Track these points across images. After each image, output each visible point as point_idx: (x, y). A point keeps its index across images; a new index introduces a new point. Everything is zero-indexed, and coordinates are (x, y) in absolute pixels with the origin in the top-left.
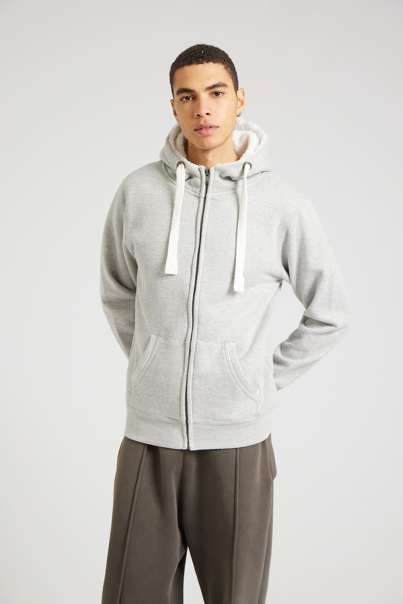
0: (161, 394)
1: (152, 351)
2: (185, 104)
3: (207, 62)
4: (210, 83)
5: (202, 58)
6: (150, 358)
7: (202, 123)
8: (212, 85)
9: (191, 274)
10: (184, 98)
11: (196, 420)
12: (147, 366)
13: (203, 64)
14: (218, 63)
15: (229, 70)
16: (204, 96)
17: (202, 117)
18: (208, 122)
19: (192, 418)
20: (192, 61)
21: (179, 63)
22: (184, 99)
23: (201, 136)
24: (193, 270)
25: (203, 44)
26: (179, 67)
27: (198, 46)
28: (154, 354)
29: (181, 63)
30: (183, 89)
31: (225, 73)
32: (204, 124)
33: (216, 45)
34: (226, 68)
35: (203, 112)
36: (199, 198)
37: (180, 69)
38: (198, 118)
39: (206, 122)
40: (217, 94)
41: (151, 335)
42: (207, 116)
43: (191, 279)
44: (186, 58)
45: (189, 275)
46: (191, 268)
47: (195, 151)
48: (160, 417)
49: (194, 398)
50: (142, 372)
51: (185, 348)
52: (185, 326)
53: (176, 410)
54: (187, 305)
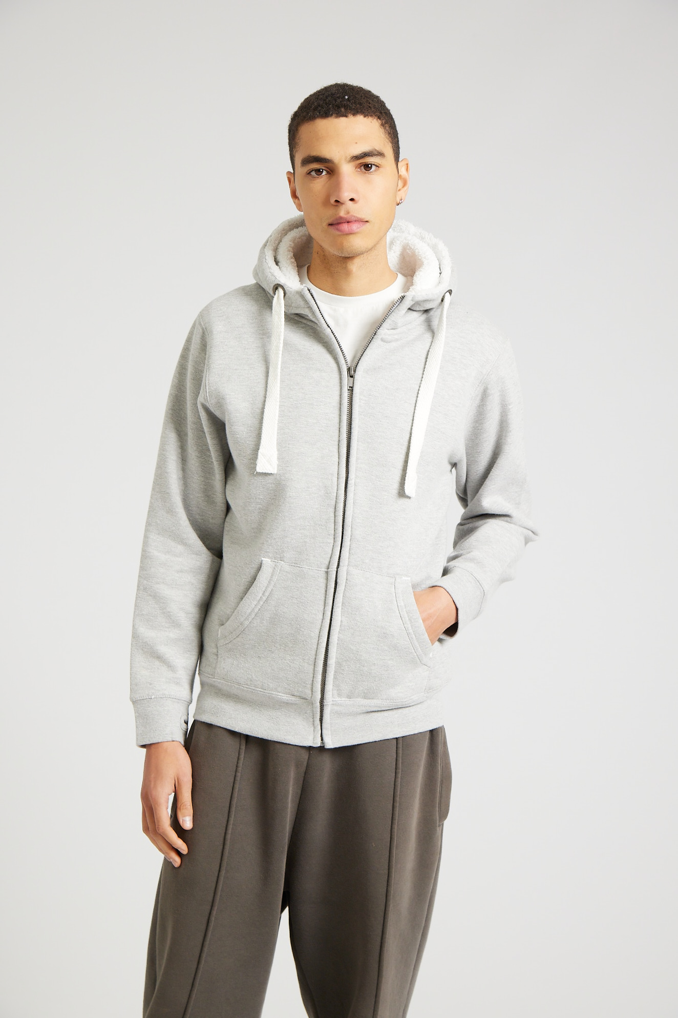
0: (280, 656)
1: (266, 585)
2: (315, 182)
3: (354, 115)
4: (358, 150)
5: (346, 107)
6: (263, 597)
7: (342, 213)
8: (361, 153)
10: (313, 170)
11: (337, 700)
12: (256, 610)
13: (346, 116)
14: (371, 116)
15: (387, 128)
16: (347, 170)
17: (342, 204)
18: (352, 213)
19: (331, 696)
20: (330, 112)
21: (308, 113)
22: (313, 173)
23: (340, 233)
25: (345, 82)
26: (307, 120)
27: (337, 85)
28: (269, 590)
29: (311, 114)
30: (313, 157)
31: (381, 133)
32: (345, 216)
33: (366, 86)
34: (382, 125)
35: (346, 195)
37: (308, 124)
38: (337, 206)
39: (348, 213)
40: (367, 167)
41: (262, 559)
42: (351, 202)
44: (319, 106)
47: (325, 259)
48: (272, 692)
49: (339, 664)
50: (246, 619)
51: (327, 579)
52: (329, 543)
53: (304, 683)
54: (334, 508)
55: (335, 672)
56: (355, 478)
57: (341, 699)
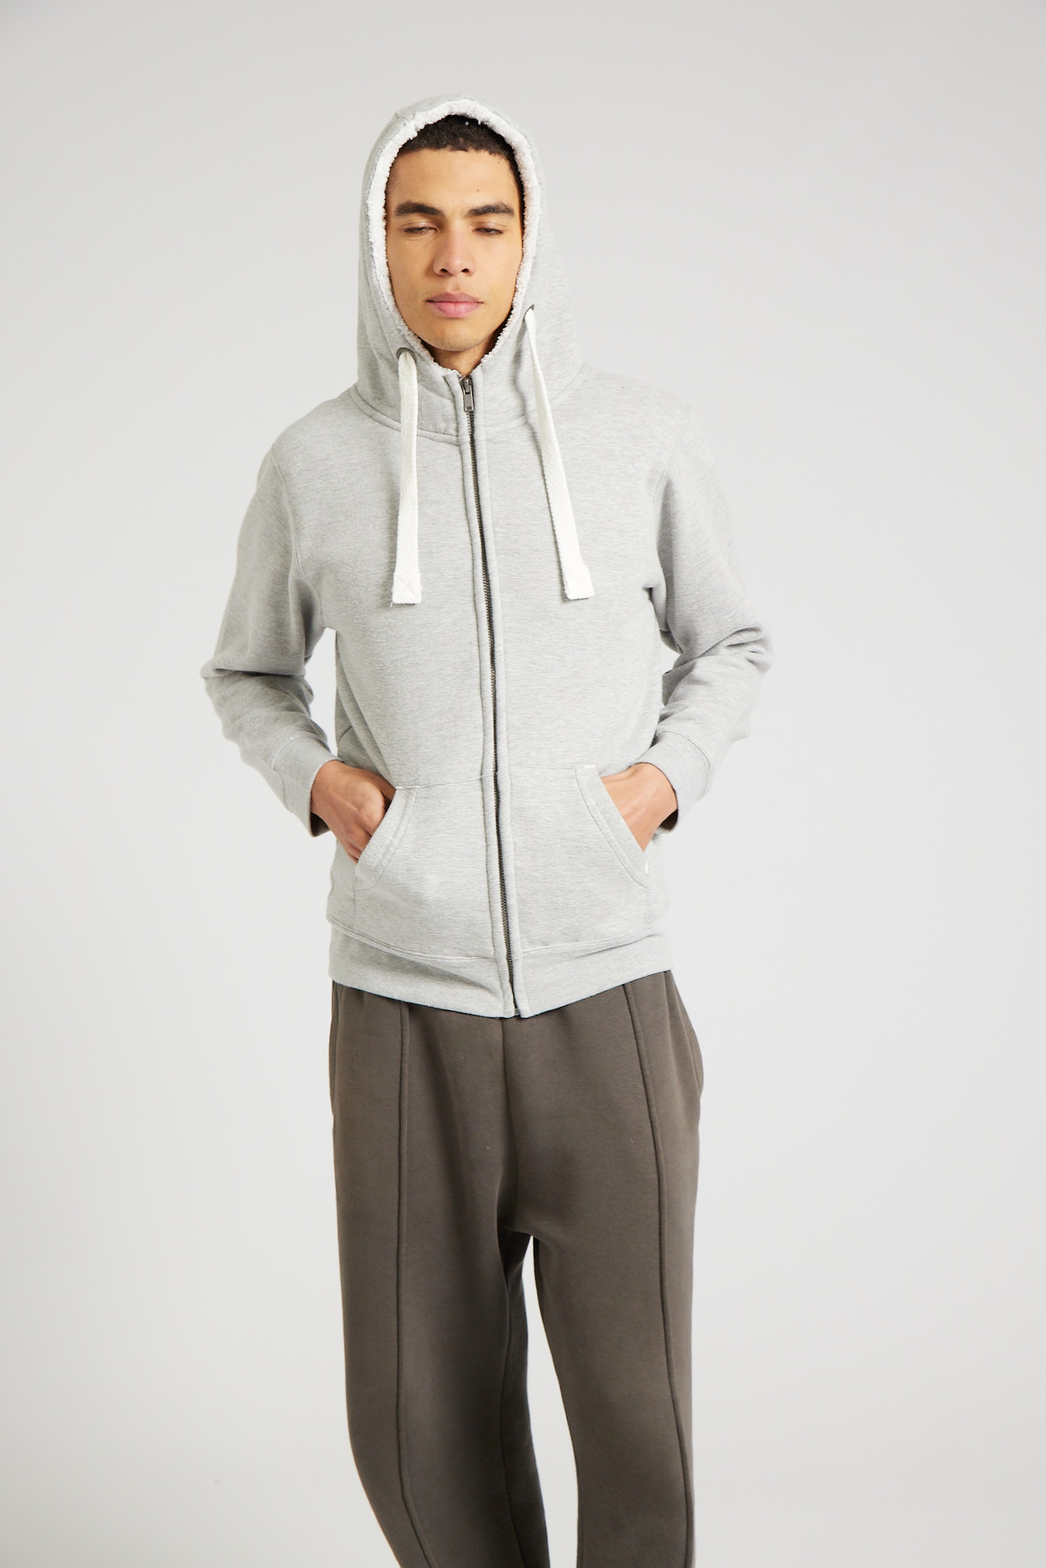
1: (398, 822)
2: (413, 240)
3: (476, 148)
4: (479, 202)
5: (465, 137)
7: (449, 288)
8: (483, 205)
9: (475, 617)
11: (529, 950)
13: (465, 150)
14: (498, 153)
16: (462, 229)
17: (452, 275)
18: (462, 290)
19: (520, 946)
20: (443, 142)
23: (444, 316)
24: (478, 606)
28: (404, 827)
32: (452, 292)
35: (457, 264)
36: (458, 445)
38: (443, 277)
39: (458, 288)
42: (464, 274)
43: (478, 628)
45: (473, 621)
46: (473, 604)
49: (521, 901)
51: (483, 790)
52: (477, 739)
53: (480, 937)
54: (479, 688)
55: (520, 913)
56: (505, 642)
57: (533, 949)
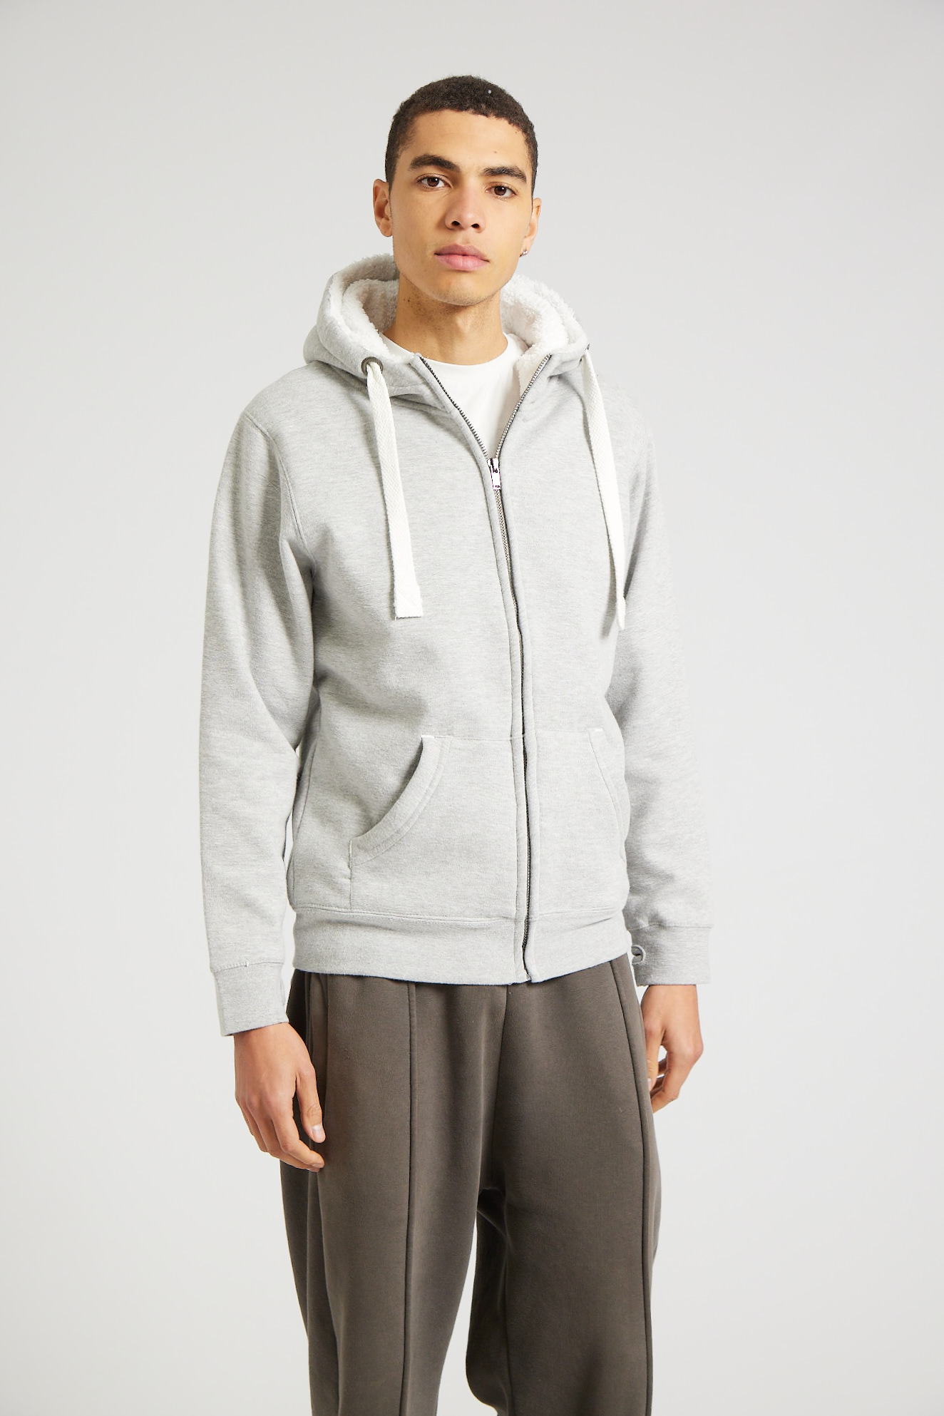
1: (434, 771)
2: (426, 193)
4: (496, 162)
5: (488, 104)
6: (431, 790)
8: (496, 166)
10: (425, 178)
12: (421, 809)
13: (487, 116)
19: (539, 908)
20: (464, 106)
22: (426, 183)
23: (449, 268)
29: (438, 101)
30: (431, 157)
31: (525, 152)
32: (462, 245)
34: (527, 141)
38: (454, 229)
40: (500, 190)
41: (424, 736)
47: (420, 310)
48: (457, 918)
50: (407, 823)
51: (512, 752)
52: (507, 702)
53: (504, 897)
54: (507, 652)
